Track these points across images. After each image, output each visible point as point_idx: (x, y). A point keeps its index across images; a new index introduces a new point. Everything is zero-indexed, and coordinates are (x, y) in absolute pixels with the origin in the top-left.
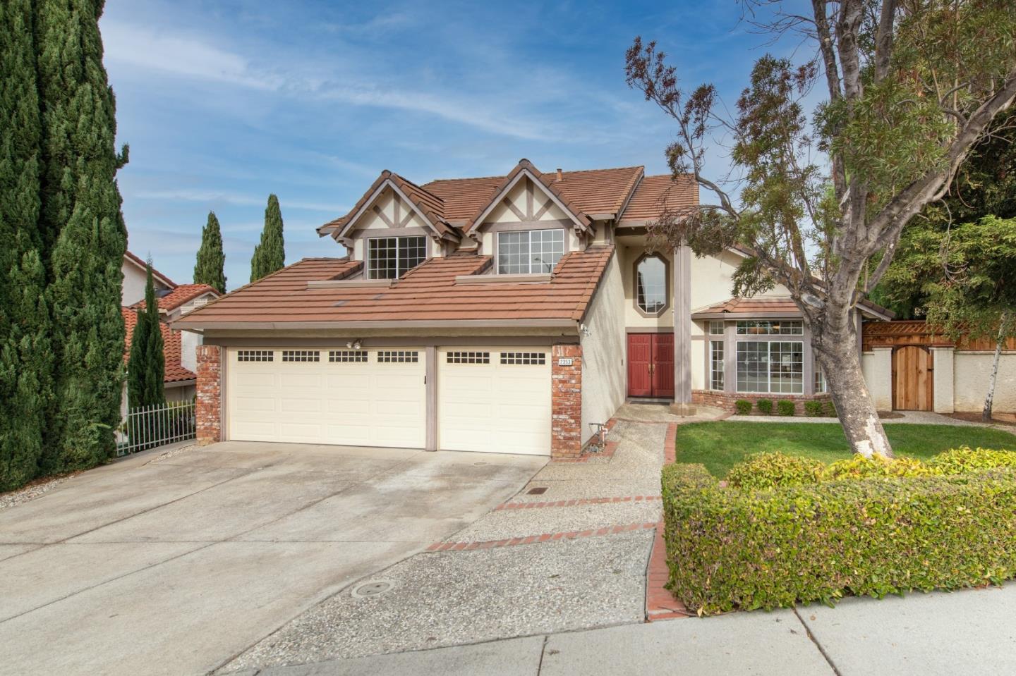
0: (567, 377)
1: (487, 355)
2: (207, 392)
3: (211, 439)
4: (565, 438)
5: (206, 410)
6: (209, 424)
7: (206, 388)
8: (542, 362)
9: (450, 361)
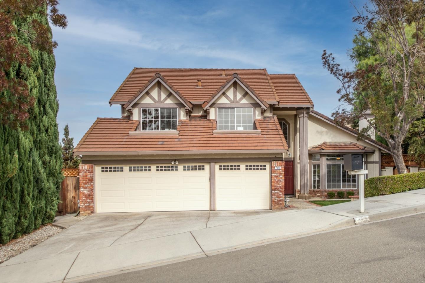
0: (278, 175)
1: (239, 166)
2: (86, 188)
3: (90, 212)
4: (277, 200)
5: (86, 197)
6: (88, 204)
7: (86, 186)
8: (265, 169)
9: (220, 169)
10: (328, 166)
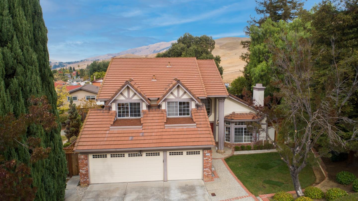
1: (182, 152)
2: (84, 170)
3: (87, 184)
5: (84, 175)
6: (85, 180)
7: (83, 168)
8: (199, 154)
10: (236, 129)
